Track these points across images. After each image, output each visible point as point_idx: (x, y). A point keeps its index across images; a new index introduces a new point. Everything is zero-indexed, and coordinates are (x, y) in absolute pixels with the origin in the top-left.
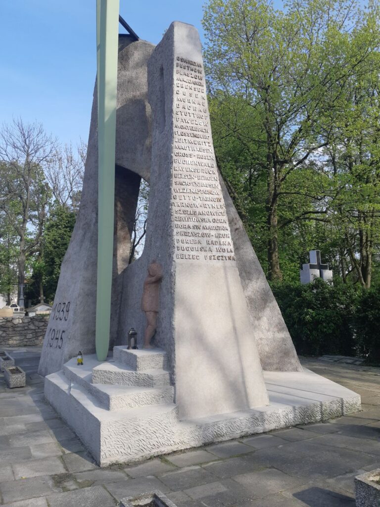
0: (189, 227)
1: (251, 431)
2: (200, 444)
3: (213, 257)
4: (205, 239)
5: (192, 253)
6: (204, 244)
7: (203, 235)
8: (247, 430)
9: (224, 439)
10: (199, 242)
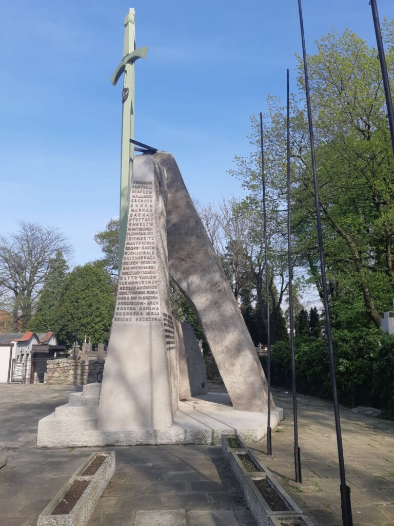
0: (128, 298)
1: (145, 442)
2: (104, 444)
3: (142, 319)
4: (139, 306)
5: (126, 317)
6: (137, 310)
7: (138, 304)
8: (142, 441)
9: (122, 444)
10: (134, 309)
